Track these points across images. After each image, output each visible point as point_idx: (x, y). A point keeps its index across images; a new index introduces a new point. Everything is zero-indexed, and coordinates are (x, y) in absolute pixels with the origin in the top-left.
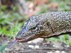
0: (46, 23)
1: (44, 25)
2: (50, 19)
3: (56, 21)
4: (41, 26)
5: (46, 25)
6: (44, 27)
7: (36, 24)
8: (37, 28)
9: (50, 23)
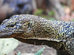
0: (27, 23)
1: (24, 25)
2: (34, 21)
3: (42, 25)
4: (21, 25)
5: (26, 25)
6: (24, 27)
7: (15, 22)
8: (15, 27)
9: (33, 25)
